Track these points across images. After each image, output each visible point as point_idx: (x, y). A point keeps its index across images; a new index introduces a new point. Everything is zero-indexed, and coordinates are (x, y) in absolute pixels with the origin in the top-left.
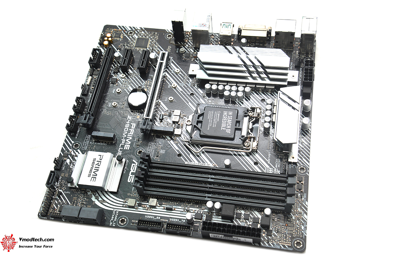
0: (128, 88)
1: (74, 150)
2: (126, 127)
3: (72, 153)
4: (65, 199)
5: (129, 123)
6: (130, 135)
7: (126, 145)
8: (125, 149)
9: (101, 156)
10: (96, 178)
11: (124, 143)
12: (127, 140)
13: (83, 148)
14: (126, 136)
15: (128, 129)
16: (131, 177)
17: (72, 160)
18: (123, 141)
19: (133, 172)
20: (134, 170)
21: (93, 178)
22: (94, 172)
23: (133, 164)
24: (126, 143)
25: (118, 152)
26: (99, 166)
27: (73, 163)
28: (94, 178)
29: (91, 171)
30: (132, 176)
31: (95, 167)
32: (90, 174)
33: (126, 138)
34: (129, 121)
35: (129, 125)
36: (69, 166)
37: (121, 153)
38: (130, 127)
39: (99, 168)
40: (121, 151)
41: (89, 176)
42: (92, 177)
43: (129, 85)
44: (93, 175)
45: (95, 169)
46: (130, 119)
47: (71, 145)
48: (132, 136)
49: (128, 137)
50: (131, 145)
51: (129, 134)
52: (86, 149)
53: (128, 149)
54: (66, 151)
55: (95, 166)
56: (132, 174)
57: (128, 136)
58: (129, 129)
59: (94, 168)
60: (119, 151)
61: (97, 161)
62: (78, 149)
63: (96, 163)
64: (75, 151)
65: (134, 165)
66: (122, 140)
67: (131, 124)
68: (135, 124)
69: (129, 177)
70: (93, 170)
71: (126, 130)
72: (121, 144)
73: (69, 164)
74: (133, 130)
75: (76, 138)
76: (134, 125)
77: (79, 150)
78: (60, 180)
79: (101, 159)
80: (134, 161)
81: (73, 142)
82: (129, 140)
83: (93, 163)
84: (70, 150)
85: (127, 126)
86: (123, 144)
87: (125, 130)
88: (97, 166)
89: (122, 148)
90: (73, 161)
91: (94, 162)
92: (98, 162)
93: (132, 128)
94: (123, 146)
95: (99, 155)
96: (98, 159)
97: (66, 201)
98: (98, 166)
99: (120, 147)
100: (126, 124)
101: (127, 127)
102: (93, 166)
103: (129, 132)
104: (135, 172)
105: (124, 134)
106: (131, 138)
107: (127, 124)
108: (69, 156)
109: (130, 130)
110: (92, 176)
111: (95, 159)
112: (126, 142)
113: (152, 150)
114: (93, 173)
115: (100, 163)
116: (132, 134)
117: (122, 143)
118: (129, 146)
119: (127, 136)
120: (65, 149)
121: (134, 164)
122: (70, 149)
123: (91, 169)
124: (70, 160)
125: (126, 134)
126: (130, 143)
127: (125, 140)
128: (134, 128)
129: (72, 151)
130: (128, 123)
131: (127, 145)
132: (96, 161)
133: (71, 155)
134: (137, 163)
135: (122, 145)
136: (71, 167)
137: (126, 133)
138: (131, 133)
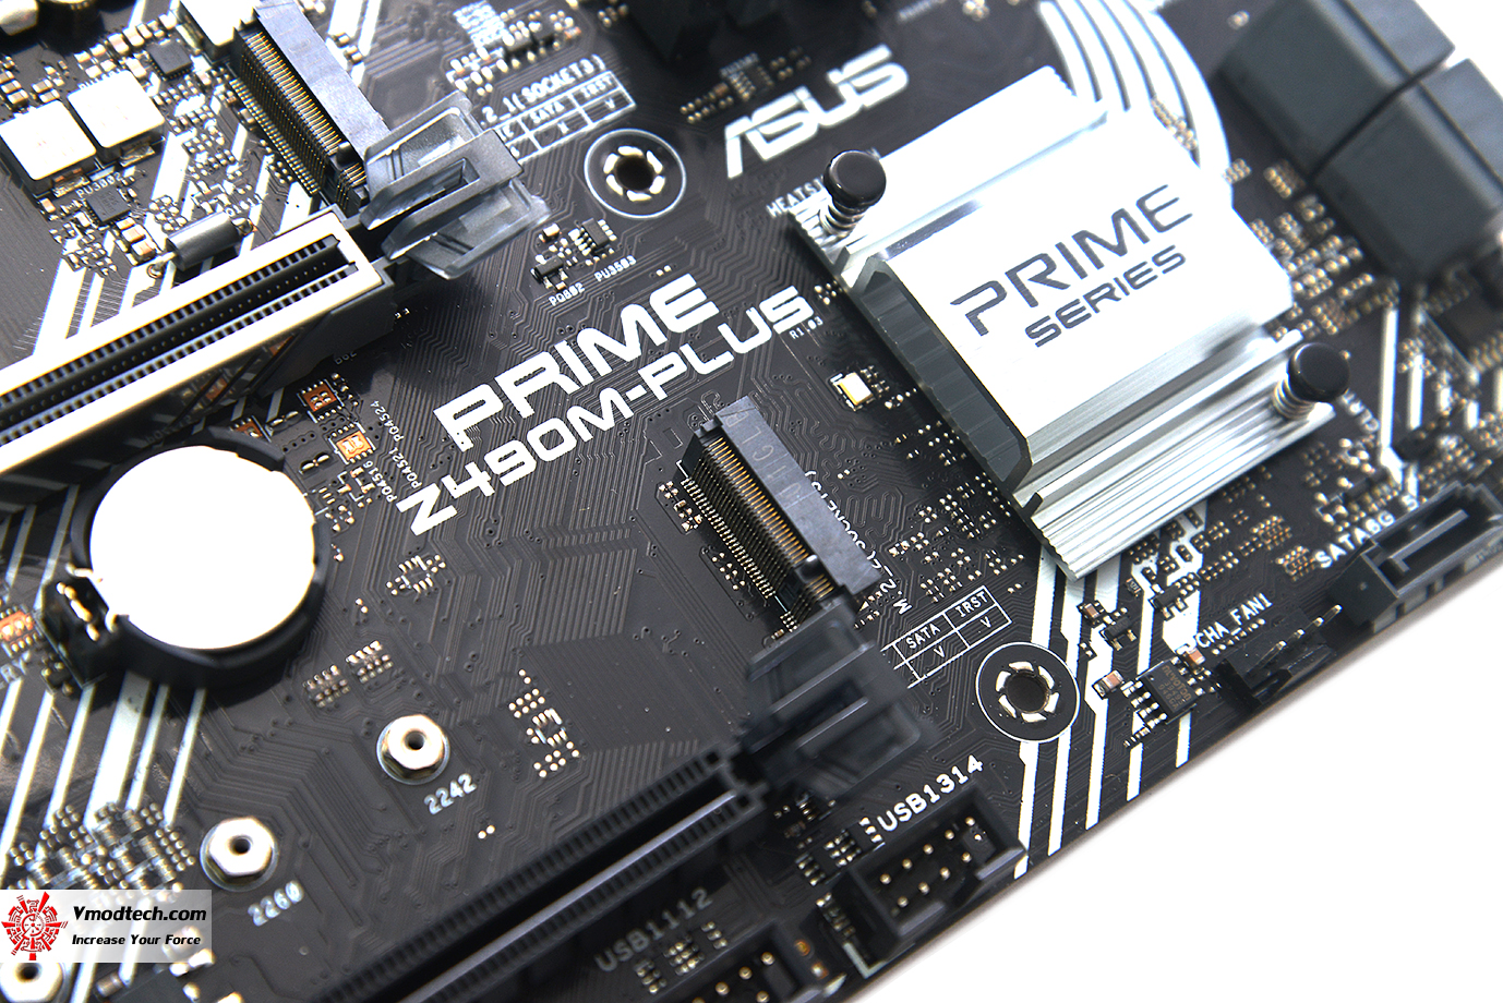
0: (134, 802)
1: (1073, 674)
2: (530, 466)
3: (1101, 666)
4: (1402, 381)
5: (472, 468)
6: (565, 370)
7: (679, 327)
8: (711, 310)
9: (973, 317)
10: (1141, 204)
11: (672, 358)
12: (630, 351)
13: (996, 618)
14: (608, 396)
15: (534, 436)
16: (860, 91)
17: (1148, 612)
18: (656, 377)
19: (812, 105)
20: (800, 108)
21: (1163, 218)
22: (1120, 250)
23: (767, 152)
24: (659, 338)
25: (780, 328)
26: (1044, 257)
27: (1159, 578)
28: (1150, 215)
29: (1135, 279)
30: (845, 91)
31: (1082, 274)
32: (1157, 271)
33: (624, 375)
34: (457, 491)
35: (491, 458)
36: (1202, 582)
37: (766, 306)
38: (505, 427)
39: (1060, 247)
40: (752, 314)
41: (1170, 260)
42: (1160, 229)
43: (91, 823)
44: (1144, 239)
45: (1099, 265)
46: (430, 494)
47: (1064, 738)
48: (563, 348)
49: (604, 369)
50: (637, 288)
51: (569, 387)
52: (980, 591)
53: (687, 281)
54: (1137, 724)
55: (1078, 289)
56: (828, 98)
57: (586, 378)
58: (533, 422)
59: (1096, 278)
60: (764, 336)
61: (1032, 302)
62: (1035, 655)
63: (1050, 301)
64: (1071, 665)
65: (769, 139)
66: (661, 395)
67: (465, 444)
68: (444, 414)
69: (871, 99)
70: (1114, 267)
71: (551, 440)
72: (704, 368)
73: (1194, 601)
74: (506, 380)
75: (974, 765)
76: (456, 418)
77: (1040, 637)
78: (1342, 546)
79: (991, 294)
80: (735, 167)
81: (1029, 751)
82: (622, 340)
83: (1070, 317)
84: (1100, 707)
85: (514, 461)
86: (686, 349)
87: (569, 443)
88: (1063, 272)
89: (725, 330)
90: (1148, 594)
91: (1054, 320)
92: (1036, 289)
93: (494, 406)
94: (705, 339)
95: (982, 330)
96: (1012, 315)
97: (1402, 358)
98: (1051, 266)
99: (726, 358)
100: (507, 481)
101: (523, 454)
102: (1093, 304)
103: (550, 402)
104: (803, 94)
105: (606, 423)
106: (589, 338)
107: (495, 480)
108: (1143, 664)
109: (526, 411)
110: (1159, 241)
111: (1040, 333)
112: (651, 352)
113: (539, 101)
114: (1138, 252)
115: (1024, 275)
116: (544, 359)
117: (680, 368)
118: (657, 299)
119: (600, 383)
120: (1136, 754)
121: (756, 141)
122: (1088, 715)
123: (1118, 292)
124: (1159, 620)
125: (588, 398)
126: (632, 315)
127: (646, 373)
128: (483, 392)
129: (1091, 679)
130: (479, 480)
131: (668, 315)
132: (1034, 315)
133: (1124, 662)
134: (732, 132)
135: (705, 358)
136: (1198, 558)
137: (575, 413)
138: (552, 375)
